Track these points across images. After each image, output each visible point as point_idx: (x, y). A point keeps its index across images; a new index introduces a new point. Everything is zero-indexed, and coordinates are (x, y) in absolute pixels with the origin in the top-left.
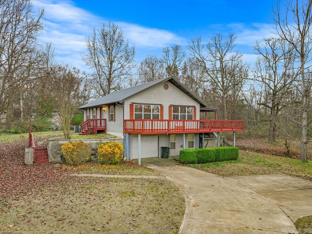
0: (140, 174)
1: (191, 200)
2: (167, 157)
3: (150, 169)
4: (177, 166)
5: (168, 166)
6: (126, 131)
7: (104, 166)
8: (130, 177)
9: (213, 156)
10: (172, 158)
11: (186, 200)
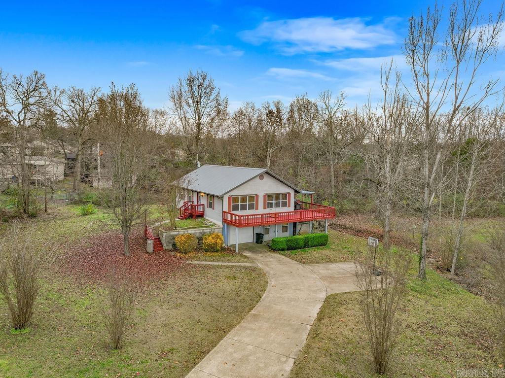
0: (238, 262)
1: (272, 282)
2: (261, 242)
3: (246, 257)
4: (269, 253)
5: (261, 253)
6: (224, 221)
7: (208, 253)
8: (231, 264)
9: (301, 243)
10: (265, 244)
11: (269, 282)
